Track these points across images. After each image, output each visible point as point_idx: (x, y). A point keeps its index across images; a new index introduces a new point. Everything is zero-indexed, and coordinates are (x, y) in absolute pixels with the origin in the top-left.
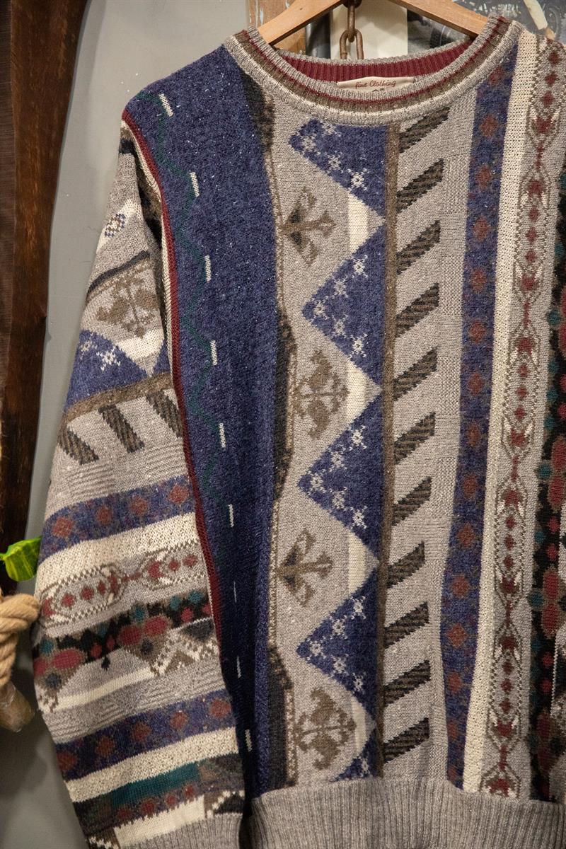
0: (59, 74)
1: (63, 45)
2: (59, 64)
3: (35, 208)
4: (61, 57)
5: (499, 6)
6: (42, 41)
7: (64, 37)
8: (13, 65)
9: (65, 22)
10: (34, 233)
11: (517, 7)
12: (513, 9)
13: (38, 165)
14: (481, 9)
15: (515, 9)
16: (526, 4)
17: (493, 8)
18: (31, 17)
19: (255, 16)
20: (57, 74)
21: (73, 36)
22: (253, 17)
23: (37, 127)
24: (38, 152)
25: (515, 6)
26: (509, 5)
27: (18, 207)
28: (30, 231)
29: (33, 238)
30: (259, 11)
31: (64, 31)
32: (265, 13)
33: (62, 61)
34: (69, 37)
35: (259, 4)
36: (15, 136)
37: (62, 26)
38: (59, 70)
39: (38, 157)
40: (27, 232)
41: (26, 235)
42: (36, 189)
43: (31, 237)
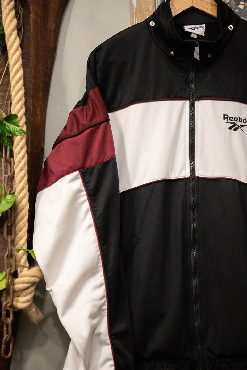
0: (51, 46)
1: (53, 33)
2: (51, 42)
3: (40, 102)
4: (52, 38)
6: (44, 32)
7: (53, 31)
8: (32, 42)
9: (54, 24)
10: (39, 113)
13: (41, 84)
18: (39, 22)
19: (133, 22)
20: (50, 46)
21: (57, 30)
23: (41, 68)
24: (42, 79)
27: (33, 102)
28: (38, 112)
29: (39, 115)
30: (135, 19)
31: (53, 28)
32: (138, 20)
33: (52, 41)
34: (55, 30)
35: (135, 16)
36: (32, 73)
37: (53, 26)
38: (51, 44)
39: (42, 81)
40: (36, 113)
41: (36, 114)
42: (41, 95)
43: (38, 115)
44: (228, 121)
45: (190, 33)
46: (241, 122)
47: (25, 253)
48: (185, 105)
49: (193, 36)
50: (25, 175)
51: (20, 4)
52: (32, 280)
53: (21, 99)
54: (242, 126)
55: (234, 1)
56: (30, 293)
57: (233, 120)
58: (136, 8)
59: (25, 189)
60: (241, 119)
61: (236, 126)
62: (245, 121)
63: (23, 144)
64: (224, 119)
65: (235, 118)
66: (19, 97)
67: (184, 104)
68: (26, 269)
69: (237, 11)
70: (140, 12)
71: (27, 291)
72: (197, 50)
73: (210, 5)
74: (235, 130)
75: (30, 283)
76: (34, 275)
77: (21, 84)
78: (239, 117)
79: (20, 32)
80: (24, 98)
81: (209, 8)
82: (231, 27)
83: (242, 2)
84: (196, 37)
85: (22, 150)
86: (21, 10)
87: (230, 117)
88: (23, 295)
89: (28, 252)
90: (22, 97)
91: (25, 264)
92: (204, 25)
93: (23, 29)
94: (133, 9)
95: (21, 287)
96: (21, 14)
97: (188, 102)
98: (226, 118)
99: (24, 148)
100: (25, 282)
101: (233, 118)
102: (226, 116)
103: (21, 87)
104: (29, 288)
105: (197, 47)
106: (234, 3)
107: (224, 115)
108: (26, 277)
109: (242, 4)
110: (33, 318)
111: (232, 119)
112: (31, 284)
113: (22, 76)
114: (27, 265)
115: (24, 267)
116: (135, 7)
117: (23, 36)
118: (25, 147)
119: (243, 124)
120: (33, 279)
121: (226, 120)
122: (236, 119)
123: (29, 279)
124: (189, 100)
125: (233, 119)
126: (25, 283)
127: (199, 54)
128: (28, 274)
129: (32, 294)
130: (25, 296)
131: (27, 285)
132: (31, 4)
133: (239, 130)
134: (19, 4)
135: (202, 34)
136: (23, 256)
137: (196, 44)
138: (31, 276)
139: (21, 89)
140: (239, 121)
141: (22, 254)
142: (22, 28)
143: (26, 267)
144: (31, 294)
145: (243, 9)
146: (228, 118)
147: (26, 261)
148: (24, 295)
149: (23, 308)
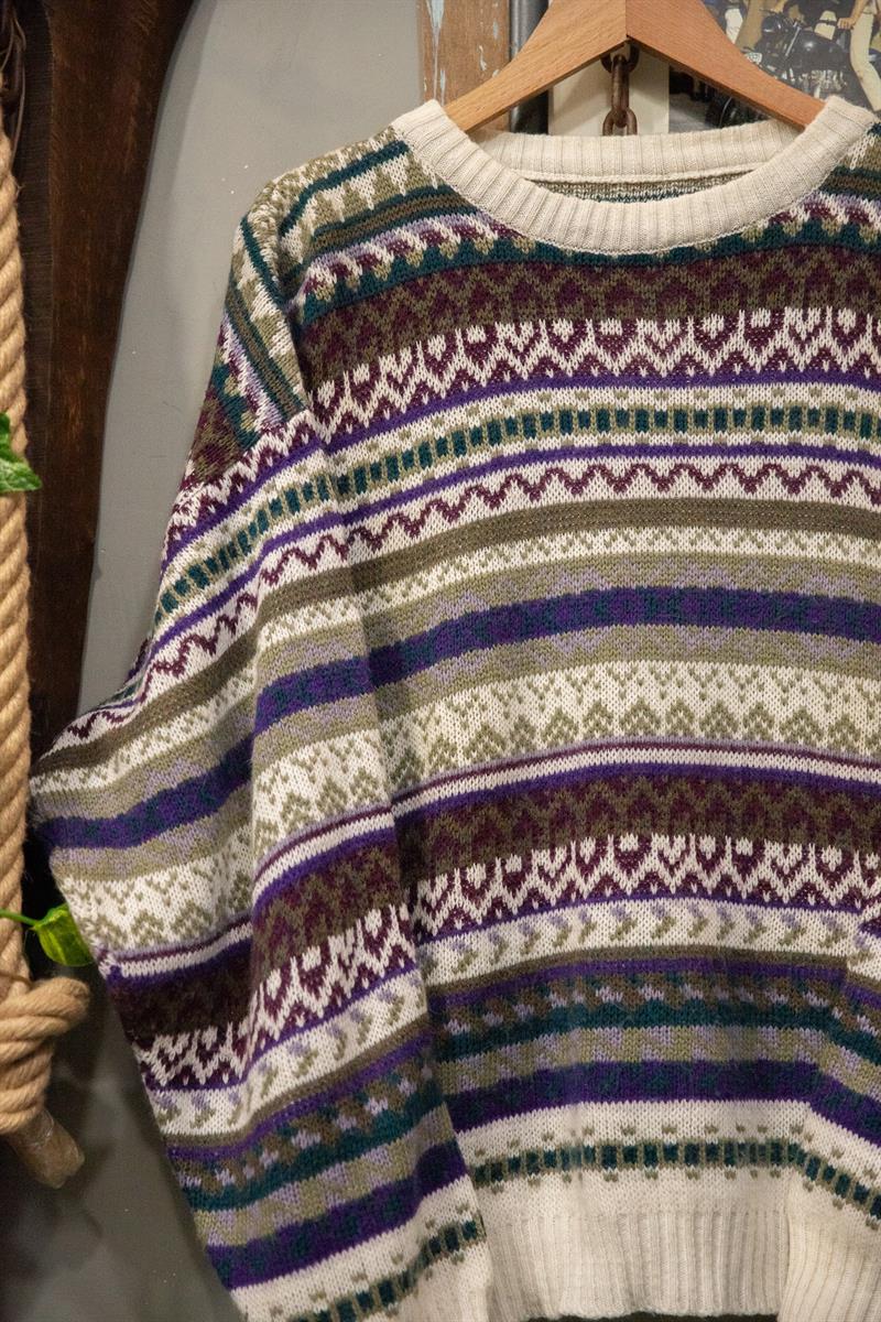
0: (126, 165)
1: (132, 119)
2: (125, 150)
3: (82, 375)
4: (130, 139)
5: (813, 72)
6: (101, 116)
7: (134, 109)
8: (53, 153)
9: (138, 87)
10: (79, 413)
11: (841, 75)
12: (835, 77)
13: (88, 307)
14: (784, 76)
15: (838, 78)
16: (856, 70)
17: (804, 75)
18: (84, 80)
19: (432, 81)
20: (123, 166)
21: (149, 105)
22: (430, 83)
23: (88, 248)
24: (89, 287)
25: (839, 74)
26: (829, 71)
27: (54, 375)
28: (73, 410)
29: (77, 423)
30: (439, 71)
31: (134, 100)
32: (448, 76)
33: (129, 146)
34: (142, 108)
35: (439, 62)
36: (53, 264)
37: (133, 91)
38: (126, 160)
39: (89, 294)
40: (68, 413)
41: (66, 417)
42: (85, 344)
43: (74, 420)
47: (15, 928)
50: (19, 644)
51: (15, 14)
52: (42, 1028)
53: (13, 365)
55: (801, 11)
56: (34, 1078)
58: (443, 30)
59: (18, 695)
63: (17, 532)
66: (6, 355)
68: (18, 986)
69: (810, 45)
70: (455, 45)
71: (23, 1069)
75: (35, 1038)
76: (48, 1010)
77: (12, 309)
79: (13, 116)
80: (22, 362)
83: (828, 15)
85: (11, 551)
86: (17, 32)
88: (9, 1083)
89: (25, 926)
90: (17, 357)
91: (17, 968)
93: (22, 104)
94: (430, 35)
95: (4, 1054)
96: (19, 49)
99: (18, 545)
100: (18, 1035)
103: (12, 322)
104: (29, 1056)
106: (800, 17)
108: (20, 1016)
110: (44, 1165)
112: (40, 1042)
113: (19, 281)
114: (24, 971)
115: (14, 978)
116: (440, 26)
117: (22, 128)
118: (24, 540)
120: (45, 1025)
123: (32, 1025)
126: (18, 1040)
128: (29, 1007)
129: (42, 1081)
130: (17, 1087)
131: (22, 1047)
132: (52, 14)
134: (10, 12)
136: (9, 938)
138: (39, 1015)
139: (13, 327)
141: (6, 934)
142: (19, 97)
143: (21, 979)
144: (37, 1080)
145: (831, 38)
147: (19, 959)
148: (13, 1082)
149: (8, 1130)
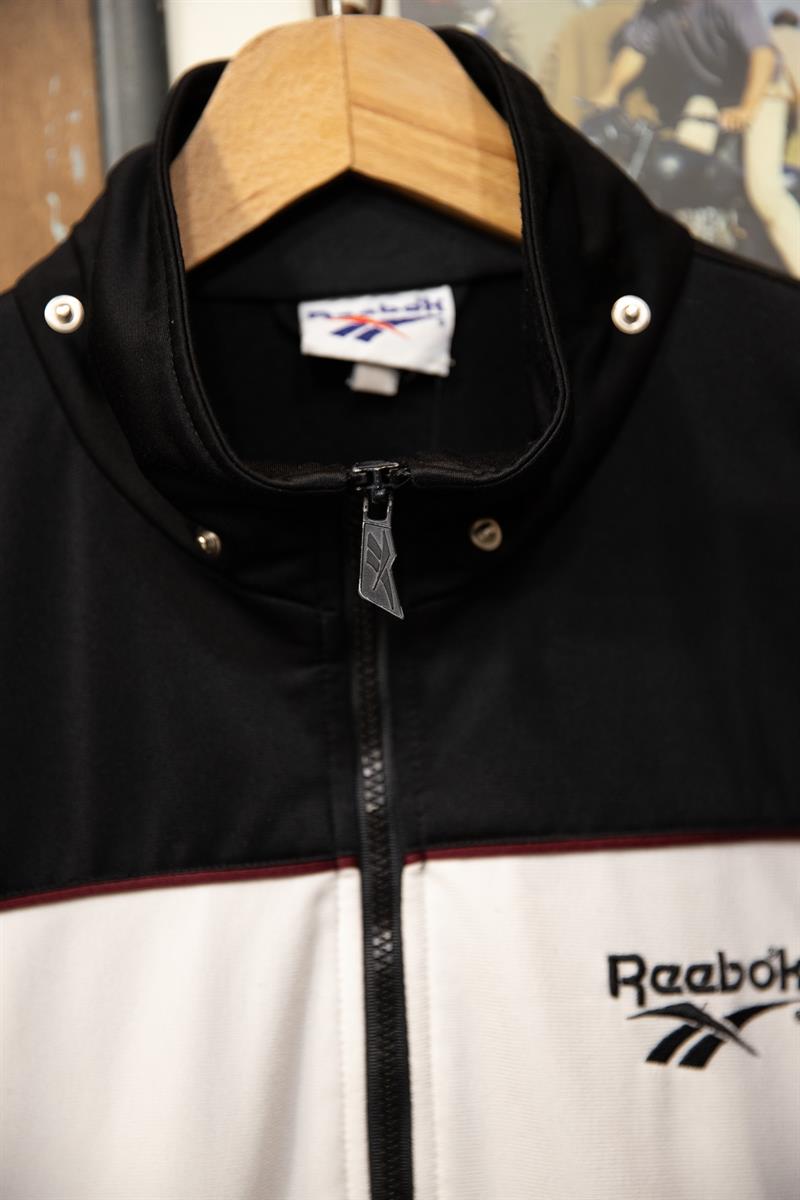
11: (732, 214)
16: (760, 205)
25: (727, 214)
26: (712, 211)
44: (641, 1000)
45: (346, 367)
46: (736, 987)
48: (327, 908)
49: (362, 380)
54: (741, 1017)
57: (678, 991)
60: (736, 967)
61: (705, 1032)
62: (762, 974)
64: (615, 992)
65: (692, 970)
67: (319, 897)
69: (670, 165)
72: (377, 536)
73: (475, 154)
74: (698, 1059)
78: (721, 956)
81: (472, 172)
82: (631, 312)
83: (701, 106)
84: (387, 385)
87: (658, 970)
92: (443, 295)
97: (347, 885)
98: (627, 982)
101: (674, 971)
102: (628, 970)
105: (377, 513)
106: (649, 112)
107: (614, 961)
109: (703, 120)
111: (672, 979)
119: (749, 996)
121: (628, 993)
122: (698, 978)
124: (356, 862)
125: (680, 981)
127: (395, 567)
133: (726, 1054)
135: (431, 360)
137: (368, 494)
140: (726, 988)
145: (709, 150)
146: (646, 982)
